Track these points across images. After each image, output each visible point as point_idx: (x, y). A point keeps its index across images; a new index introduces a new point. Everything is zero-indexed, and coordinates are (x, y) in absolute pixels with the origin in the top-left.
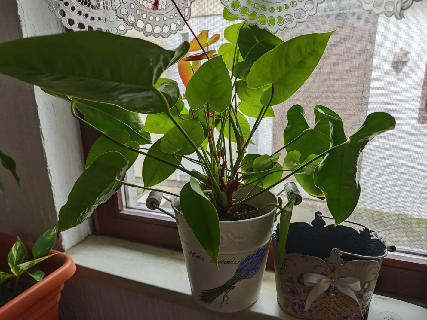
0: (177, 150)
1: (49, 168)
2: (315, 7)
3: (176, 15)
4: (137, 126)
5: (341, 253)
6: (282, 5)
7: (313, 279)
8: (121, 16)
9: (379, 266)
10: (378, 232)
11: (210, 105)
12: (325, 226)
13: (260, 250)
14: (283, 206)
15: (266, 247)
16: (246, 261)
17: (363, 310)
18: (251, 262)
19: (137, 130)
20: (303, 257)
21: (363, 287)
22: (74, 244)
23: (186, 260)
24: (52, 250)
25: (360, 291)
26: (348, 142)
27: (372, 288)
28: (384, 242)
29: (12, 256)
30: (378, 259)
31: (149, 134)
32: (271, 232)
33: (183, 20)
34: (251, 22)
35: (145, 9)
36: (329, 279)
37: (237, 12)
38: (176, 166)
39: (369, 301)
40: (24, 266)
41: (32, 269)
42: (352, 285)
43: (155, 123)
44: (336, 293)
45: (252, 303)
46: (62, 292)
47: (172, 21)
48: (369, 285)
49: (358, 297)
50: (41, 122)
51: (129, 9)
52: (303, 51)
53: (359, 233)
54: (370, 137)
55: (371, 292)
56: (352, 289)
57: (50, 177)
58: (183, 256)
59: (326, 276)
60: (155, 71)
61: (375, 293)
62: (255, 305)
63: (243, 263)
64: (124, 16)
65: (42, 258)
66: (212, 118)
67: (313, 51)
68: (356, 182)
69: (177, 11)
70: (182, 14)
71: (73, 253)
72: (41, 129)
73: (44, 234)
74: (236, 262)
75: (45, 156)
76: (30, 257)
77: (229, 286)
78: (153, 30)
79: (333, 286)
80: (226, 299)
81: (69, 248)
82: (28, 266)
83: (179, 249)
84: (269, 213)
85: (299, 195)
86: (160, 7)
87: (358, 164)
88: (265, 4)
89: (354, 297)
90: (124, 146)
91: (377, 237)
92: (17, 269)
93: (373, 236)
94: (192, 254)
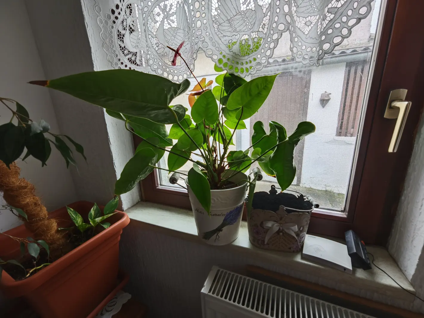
0: (187, 148)
1: (114, 161)
2: (267, 61)
3: (186, 69)
4: (165, 135)
5: (285, 208)
6: (248, 60)
7: (269, 224)
8: (154, 70)
9: (309, 216)
10: (308, 196)
11: (206, 121)
12: (277, 194)
13: (237, 208)
14: (251, 181)
15: (241, 206)
16: (229, 214)
17: (300, 244)
18: (232, 215)
19: (164, 137)
20: (263, 211)
21: (299, 229)
22: (130, 207)
23: (194, 215)
24: (115, 210)
25: (297, 232)
26: (287, 140)
27: (305, 231)
28: (312, 202)
29: (91, 214)
30: (308, 212)
31: (171, 140)
32: (245, 197)
33: (190, 72)
34: (231, 72)
35: (168, 66)
36: (279, 225)
37: (221, 66)
38: (187, 158)
39: (304, 238)
40: (98, 219)
41: (103, 222)
42: (293, 228)
43: (175, 133)
44: (283, 233)
45: (234, 240)
46: (121, 235)
47: (184, 72)
48: (303, 228)
49: (297, 236)
50: (109, 134)
51: (158, 65)
52: (260, 87)
53: (297, 197)
54: (301, 137)
55: (305, 233)
56: (293, 231)
57: (115, 167)
58: (193, 213)
59: (277, 222)
60: (169, 97)
61: (307, 233)
62: (235, 241)
63: (227, 215)
64: (156, 70)
65: (109, 215)
66: (208, 130)
67: (266, 86)
68: (293, 165)
69: (187, 67)
70: (189, 68)
71: (129, 212)
72: (109, 138)
73: (111, 201)
74: (223, 214)
75: (112, 154)
76: (102, 214)
77: (219, 229)
78: (173, 78)
79: (281, 228)
80: (218, 237)
81: (126, 209)
82: (101, 220)
83: (191, 209)
84: (242, 186)
85: (261, 175)
86: (177, 64)
87: (294, 154)
88: (238, 60)
89: (294, 235)
90: (156, 147)
91: (308, 199)
92: (94, 222)
93: (305, 199)
94: (197, 210)
